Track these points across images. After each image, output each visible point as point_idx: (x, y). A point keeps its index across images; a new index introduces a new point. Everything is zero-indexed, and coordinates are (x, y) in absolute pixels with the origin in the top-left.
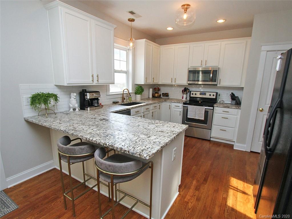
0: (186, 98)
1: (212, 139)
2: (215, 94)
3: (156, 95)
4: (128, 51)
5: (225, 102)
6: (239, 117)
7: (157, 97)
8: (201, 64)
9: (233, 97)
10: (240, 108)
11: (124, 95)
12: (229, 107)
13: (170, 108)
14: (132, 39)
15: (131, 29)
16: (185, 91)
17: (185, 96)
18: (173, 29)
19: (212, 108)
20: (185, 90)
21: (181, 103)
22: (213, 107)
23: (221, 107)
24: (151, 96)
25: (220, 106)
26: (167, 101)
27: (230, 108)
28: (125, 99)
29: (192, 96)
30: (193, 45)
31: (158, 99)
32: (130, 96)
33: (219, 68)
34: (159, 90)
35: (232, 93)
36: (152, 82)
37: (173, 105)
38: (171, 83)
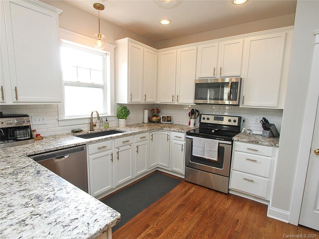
0: (195, 124)
1: (230, 192)
2: (237, 119)
3: (154, 119)
4: (104, 57)
5: (254, 132)
6: (276, 160)
7: (154, 122)
8: (213, 74)
9: (266, 125)
10: (277, 145)
11: (93, 119)
12: (257, 143)
13: (168, 139)
14: (101, 35)
15: (99, 19)
16: (192, 115)
17: (192, 121)
18: (169, 22)
19: (230, 143)
20: (193, 113)
21: (183, 133)
22: (232, 141)
23: (244, 142)
24: (146, 121)
25: (243, 140)
26: (164, 129)
27: (260, 144)
28: (95, 126)
29: (202, 121)
30: (201, 45)
31: (155, 124)
32: (107, 121)
33: (241, 79)
34: (158, 111)
35: (264, 119)
36: (144, 101)
37: (173, 134)
38: (172, 102)
